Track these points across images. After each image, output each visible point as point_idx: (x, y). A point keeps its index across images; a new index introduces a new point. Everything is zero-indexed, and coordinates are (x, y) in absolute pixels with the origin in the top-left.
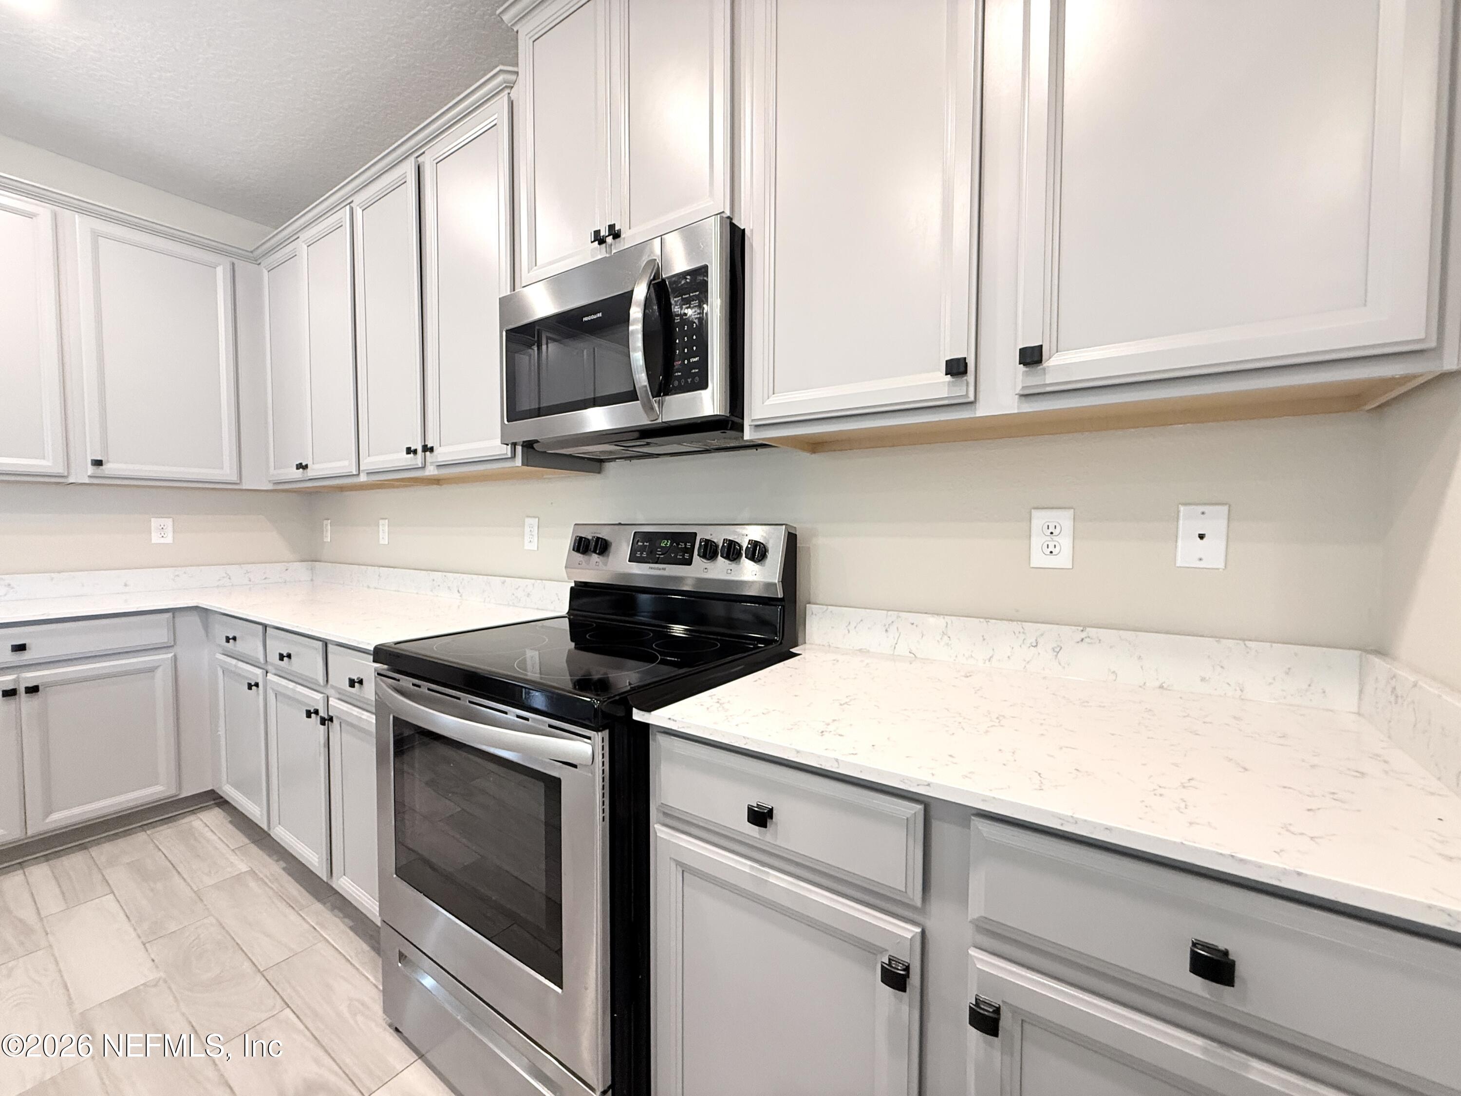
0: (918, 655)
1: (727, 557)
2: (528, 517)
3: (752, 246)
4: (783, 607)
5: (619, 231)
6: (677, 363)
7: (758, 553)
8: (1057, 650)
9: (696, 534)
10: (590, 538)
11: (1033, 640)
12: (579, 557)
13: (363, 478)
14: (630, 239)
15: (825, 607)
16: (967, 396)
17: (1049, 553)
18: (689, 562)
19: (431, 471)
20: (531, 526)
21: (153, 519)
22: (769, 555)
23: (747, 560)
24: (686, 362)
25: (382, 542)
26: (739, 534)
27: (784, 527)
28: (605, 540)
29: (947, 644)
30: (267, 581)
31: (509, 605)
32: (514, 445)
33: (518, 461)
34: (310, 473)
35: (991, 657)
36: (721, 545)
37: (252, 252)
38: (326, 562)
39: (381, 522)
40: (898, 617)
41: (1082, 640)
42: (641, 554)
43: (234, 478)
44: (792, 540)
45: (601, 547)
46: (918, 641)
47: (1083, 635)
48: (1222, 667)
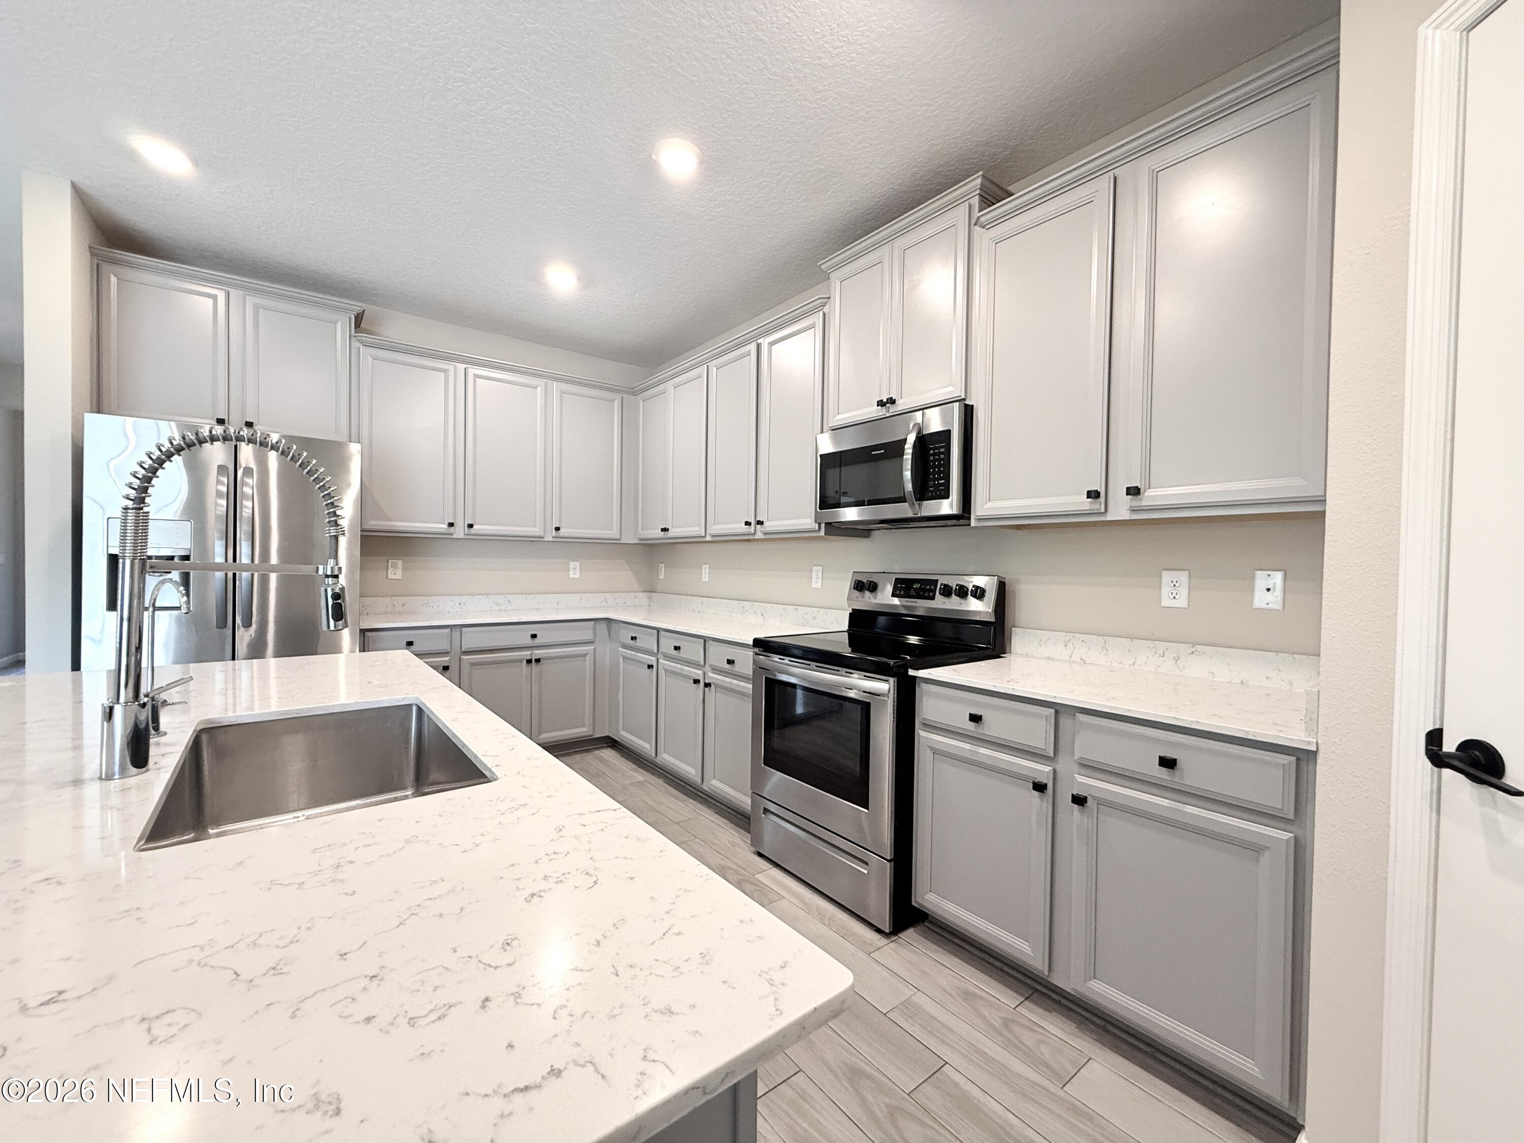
0: (1087, 662)
1: (958, 596)
2: (815, 565)
3: (977, 416)
4: (995, 628)
5: (895, 400)
6: (931, 483)
7: (979, 593)
8: (1176, 659)
9: (937, 581)
10: (865, 581)
11: (1161, 653)
12: (856, 593)
13: (708, 538)
14: (902, 404)
15: (1025, 630)
16: (1100, 509)
17: (1172, 598)
18: (933, 598)
19: (759, 535)
20: (817, 572)
21: (571, 563)
22: (987, 594)
23: (971, 597)
24: (936, 482)
25: (703, 580)
26: (966, 581)
27: (996, 577)
28: (875, 583)
29: (1106, 654)
30: (626, 605)
31: (799, 625)
32: (820, 524)
33: (822, 533)
34: (670, 534)
35: (1135, 662)
36: (954, 588)
37: (632, 389)
38: (660, 593)
39: (704, 566)
40: (1073, 636)
41: (1193, 653)
42: (900, 592)
43: (618, 536)
44: (1002, 587)
45: (873, 587)
46: (1086, 653)
47: (1194, 650)
48: (1279, 670)
